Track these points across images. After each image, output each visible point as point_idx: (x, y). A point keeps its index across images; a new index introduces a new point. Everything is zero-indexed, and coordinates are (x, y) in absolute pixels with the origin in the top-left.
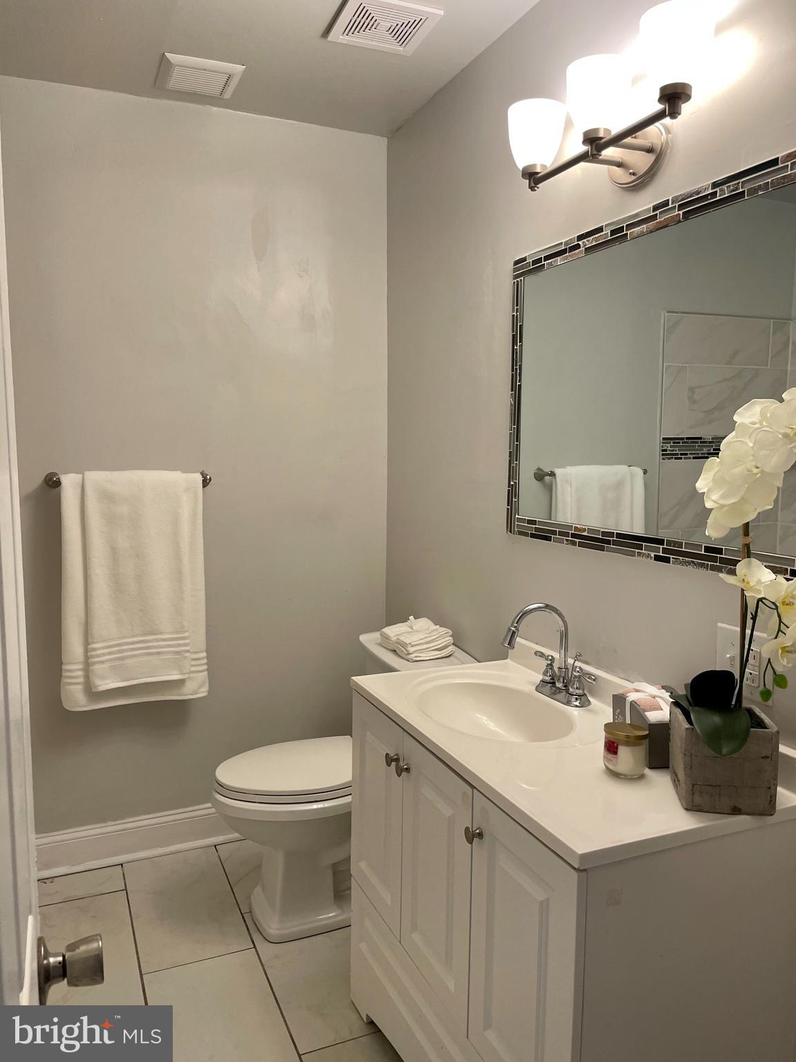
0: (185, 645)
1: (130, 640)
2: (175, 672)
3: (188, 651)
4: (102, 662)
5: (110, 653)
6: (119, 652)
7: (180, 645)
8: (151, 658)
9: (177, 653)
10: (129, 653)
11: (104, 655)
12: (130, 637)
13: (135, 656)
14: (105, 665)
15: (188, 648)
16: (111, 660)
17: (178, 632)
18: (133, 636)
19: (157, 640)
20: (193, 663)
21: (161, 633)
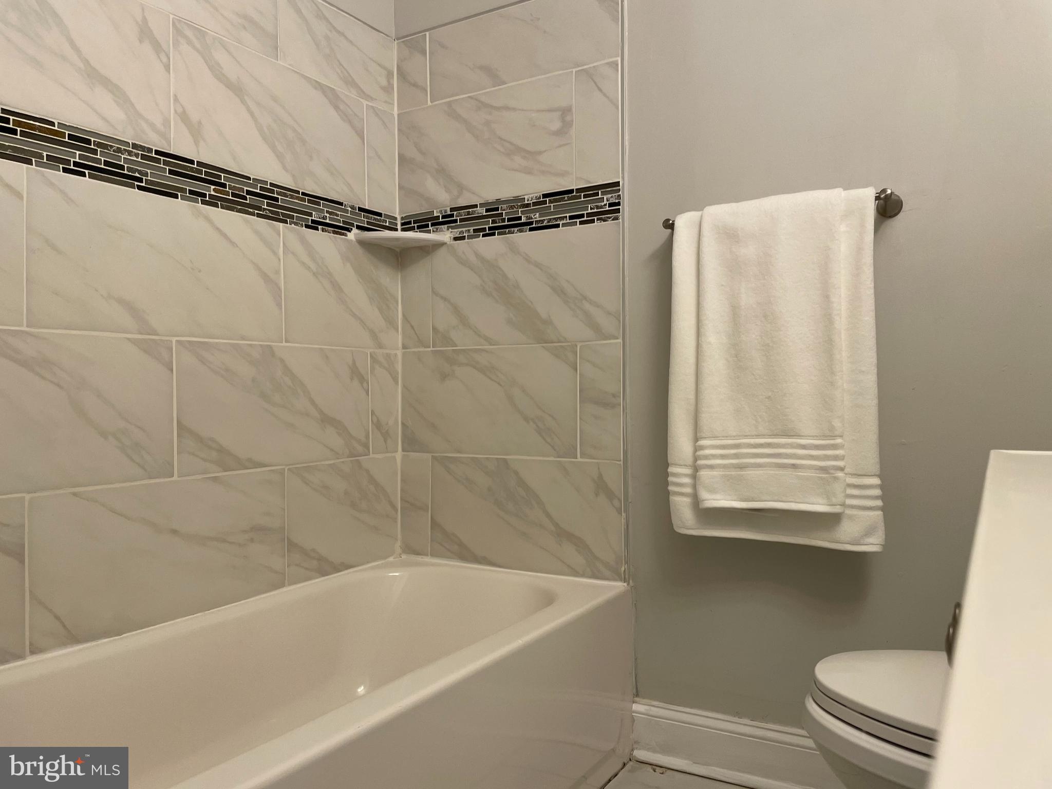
0: (836, 458)
1: (752, 441)
2: (821, 501)
3: (842, 469)
4: (711, 467)
5: (723, 457)
6: (736, 456)
7: (827, 458)
8: (781, 472)
9: (824, 469)
10: (752, 461)
11: (714, 456)
12: (752, 436)
13: (759, 466)
14: (715, 473)
15: (840, 463)
16: (725, 467)
17: (825, 437)
18: (758, 436)
19: (792, 446)
20: (850, 491)
21: (799, 436)
